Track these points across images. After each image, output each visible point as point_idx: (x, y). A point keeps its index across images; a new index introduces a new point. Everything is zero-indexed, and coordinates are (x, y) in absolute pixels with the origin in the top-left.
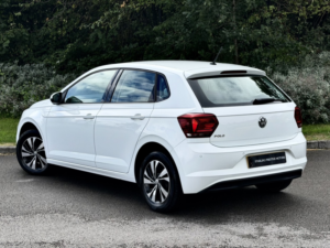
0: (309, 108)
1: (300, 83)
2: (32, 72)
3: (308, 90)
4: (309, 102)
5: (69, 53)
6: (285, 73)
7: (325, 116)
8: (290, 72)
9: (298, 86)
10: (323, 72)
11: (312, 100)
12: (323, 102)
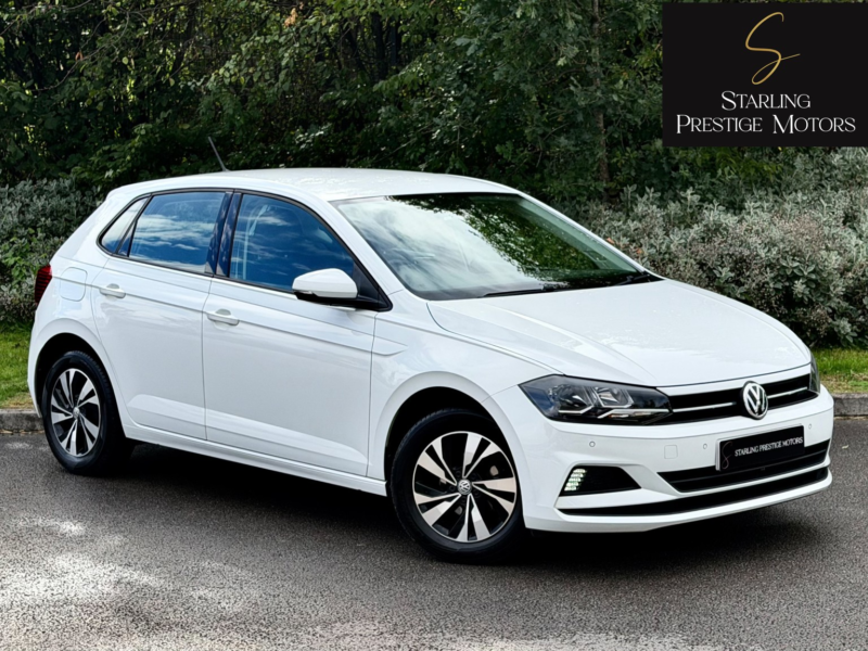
0: (801, 303)
1: (776, 234)
2: (40, 203)
3: (797, 254)
4: (799, 287)
5: (142, 150)
6: (735, 207)
7: (845, 326)
8: (749, 204)
9: (771, 244)
10: (841, 202)
11: (808, 282)
12: (839, 287)
